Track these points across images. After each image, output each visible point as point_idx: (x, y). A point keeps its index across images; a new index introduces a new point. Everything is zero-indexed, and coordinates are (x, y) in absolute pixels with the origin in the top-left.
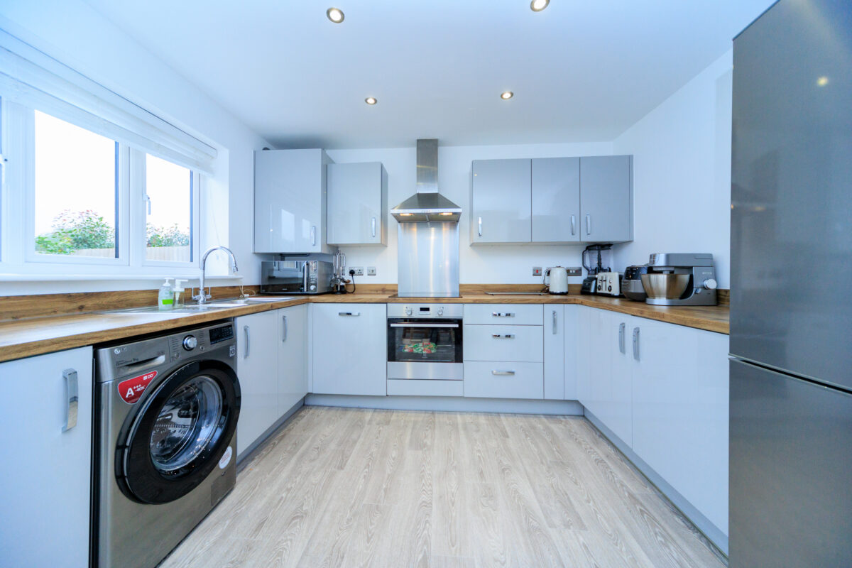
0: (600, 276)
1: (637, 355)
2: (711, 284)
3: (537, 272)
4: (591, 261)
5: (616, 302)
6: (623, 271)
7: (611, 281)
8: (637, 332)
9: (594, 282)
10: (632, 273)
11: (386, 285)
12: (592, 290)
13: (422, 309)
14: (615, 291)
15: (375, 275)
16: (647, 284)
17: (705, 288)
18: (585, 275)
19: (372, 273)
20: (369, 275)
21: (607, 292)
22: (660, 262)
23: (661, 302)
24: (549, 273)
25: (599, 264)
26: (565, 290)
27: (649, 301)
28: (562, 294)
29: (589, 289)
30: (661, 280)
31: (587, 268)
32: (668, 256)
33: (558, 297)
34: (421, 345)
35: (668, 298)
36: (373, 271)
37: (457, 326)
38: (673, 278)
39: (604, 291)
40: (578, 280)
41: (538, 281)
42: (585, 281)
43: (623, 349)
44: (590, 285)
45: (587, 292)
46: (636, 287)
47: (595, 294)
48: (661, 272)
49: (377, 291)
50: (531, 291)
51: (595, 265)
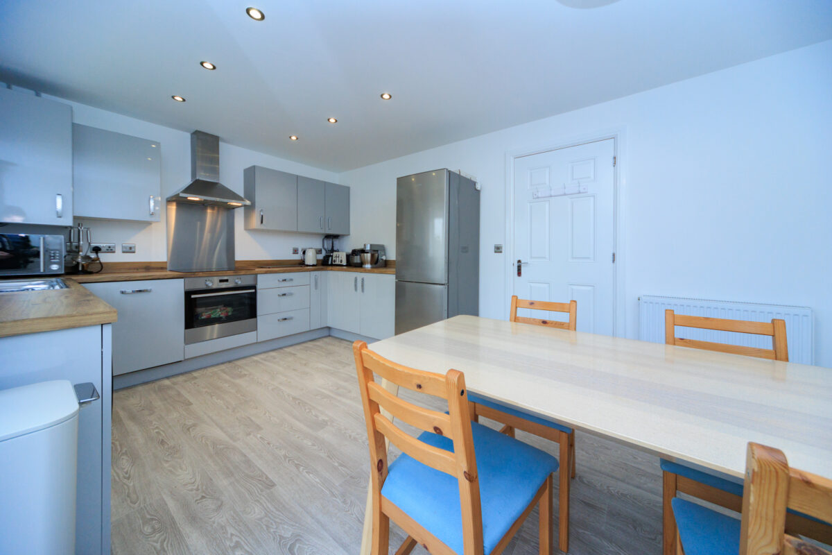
0: (335, 254)
1: (363, 290)
2: (384, 258)
3: (295, 251)
4: (328, 244)
5: (345, 267)
6: (350, 251)
7: (341, 257)
8: (363, 279)
9: (330, 258)
10: (355, 252)
11: (151, 263)
12: (330, 263)
13: (221, 281)
14: (344, 263)
15: (134, 252)
16: (363, 258)
17: (382, 259)
18: (324, 253)
19: (130, 250)
20: (124, 252)
21: (340, 263)
22: (368, 248)
23: (368, 266)
24: (304, 253)
25: (333, 247)
26: (315, 263)
27: (364, 266)
28: (313, 265)
29: (328, 262)
30: (368, 256)
31: (325, 249)
32: (371, 245)
33: (311, 267)
34: (219, 310)
35: (371, 264)
36: (131, 248)
37: (253, 291)
38: (372, 256)
39: (337, 263)
40: (321, 257)
41: (298, 257)
42: (324, 257)
43: (356, 289)
44: (328, 260)
45: (326, 263)
46: (357, 259)
47: (332, 265)
48: (367, 253)
49: (137, 269)
50: (295, 264)
51: (330, 248)
